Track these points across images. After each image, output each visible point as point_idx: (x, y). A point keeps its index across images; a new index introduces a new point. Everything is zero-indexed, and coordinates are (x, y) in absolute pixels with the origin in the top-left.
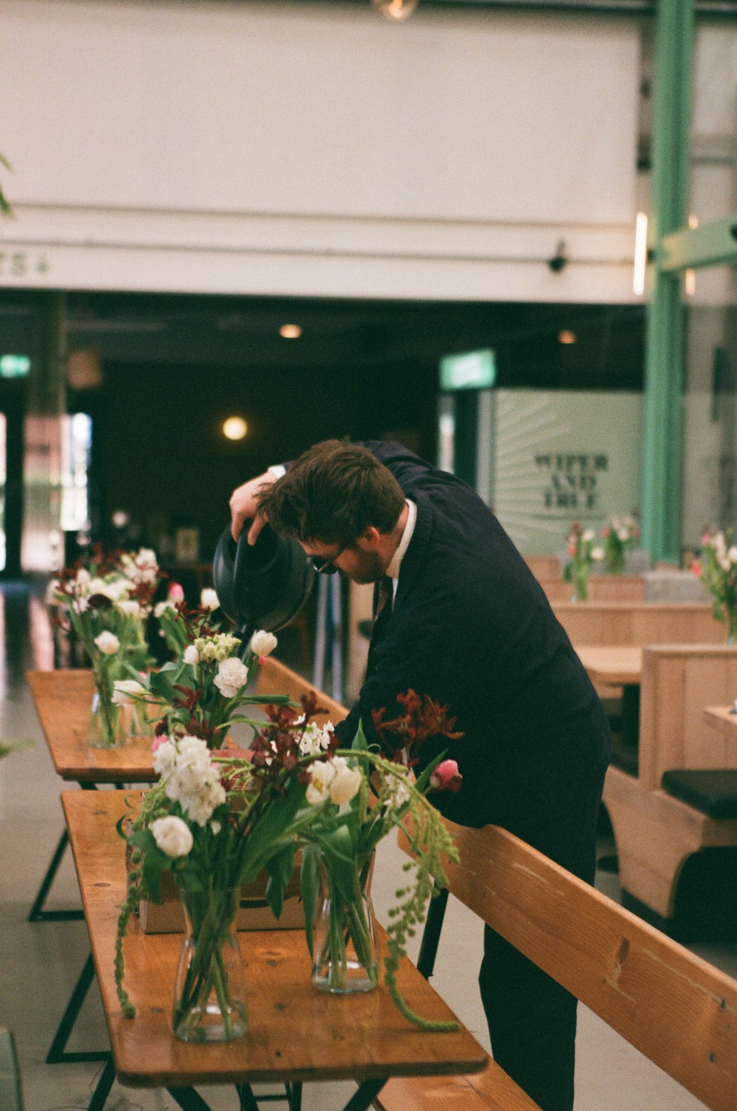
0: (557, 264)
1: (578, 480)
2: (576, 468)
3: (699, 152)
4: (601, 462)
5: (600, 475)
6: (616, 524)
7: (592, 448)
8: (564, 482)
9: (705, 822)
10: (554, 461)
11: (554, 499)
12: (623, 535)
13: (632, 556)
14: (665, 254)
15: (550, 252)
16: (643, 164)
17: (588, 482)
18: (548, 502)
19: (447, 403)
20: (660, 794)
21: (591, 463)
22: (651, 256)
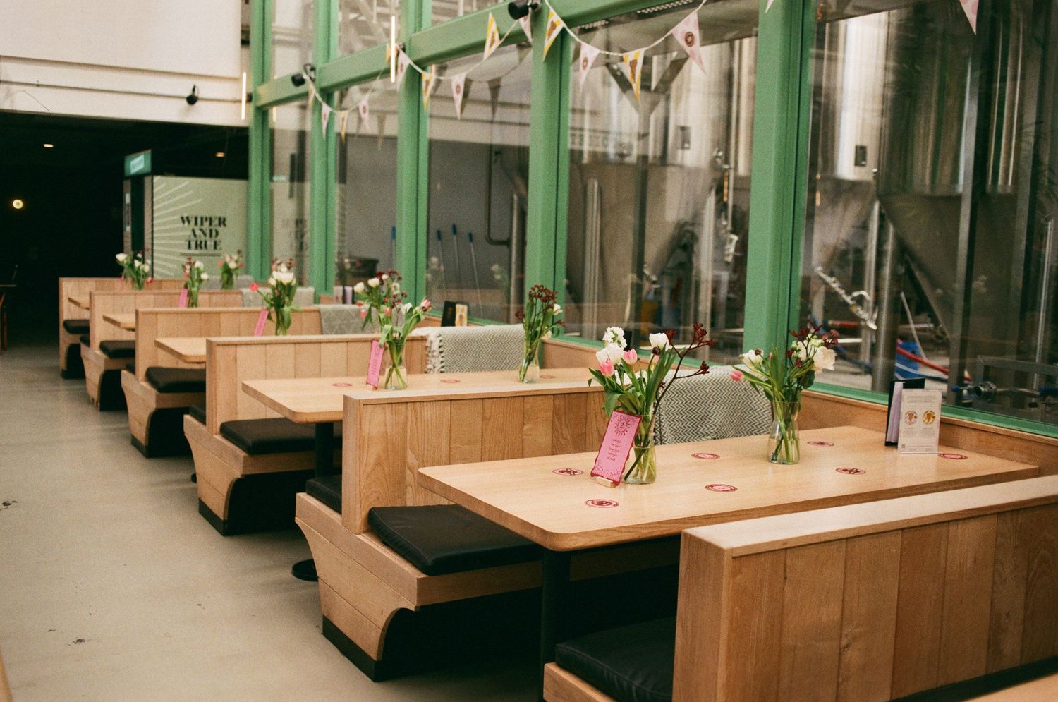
0: (192, 100)
1: (208, 233)
2: (206, 224)
3: (277, 37)
4: (222, 222)
5: (221, 229)
6: (228, 259)
7: (217, 214)
8: (198, 232)
9: (244, 457)
10: (193, 221)
11: (193, 244)
12: (232, 265)
13: (238, 278)
14: (258, 97)
15: (188, 93)
16: (245, 42)
17: (214, 234)
18: (189, 247)
19: (127, 185)
20: (219, 437)
21: (217, 222)
22: (250, 98)
